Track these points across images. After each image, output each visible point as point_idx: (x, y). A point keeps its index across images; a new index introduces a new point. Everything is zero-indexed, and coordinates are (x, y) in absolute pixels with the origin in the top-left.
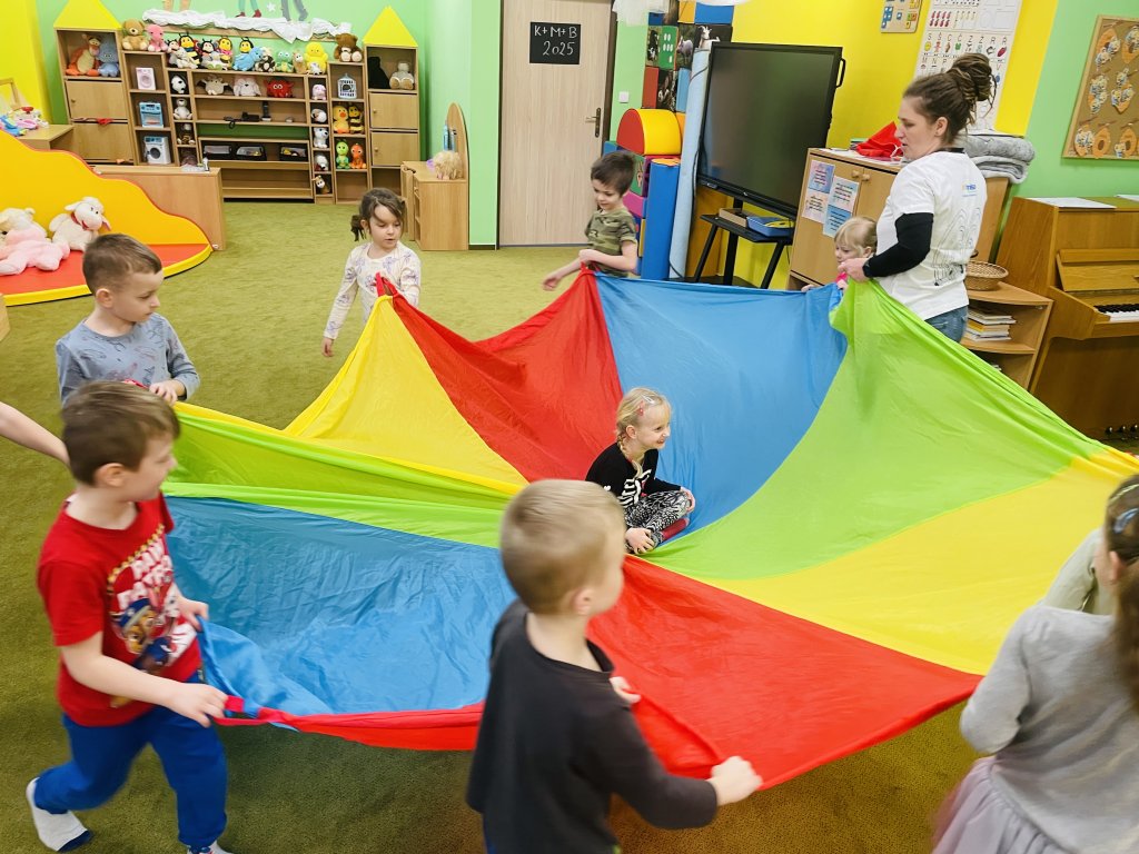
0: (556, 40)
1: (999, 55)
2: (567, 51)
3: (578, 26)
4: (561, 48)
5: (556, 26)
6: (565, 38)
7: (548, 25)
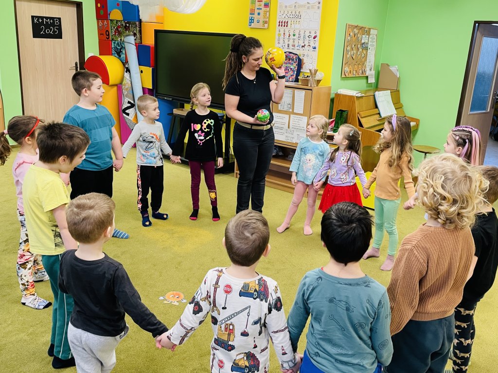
0: (47, 26)
1: (314, 38)
2: (54, 32)
3: (60, 19)
4: (51, 30)
5: (47, 18)
6: (53, 25)
7: (42, 18)
